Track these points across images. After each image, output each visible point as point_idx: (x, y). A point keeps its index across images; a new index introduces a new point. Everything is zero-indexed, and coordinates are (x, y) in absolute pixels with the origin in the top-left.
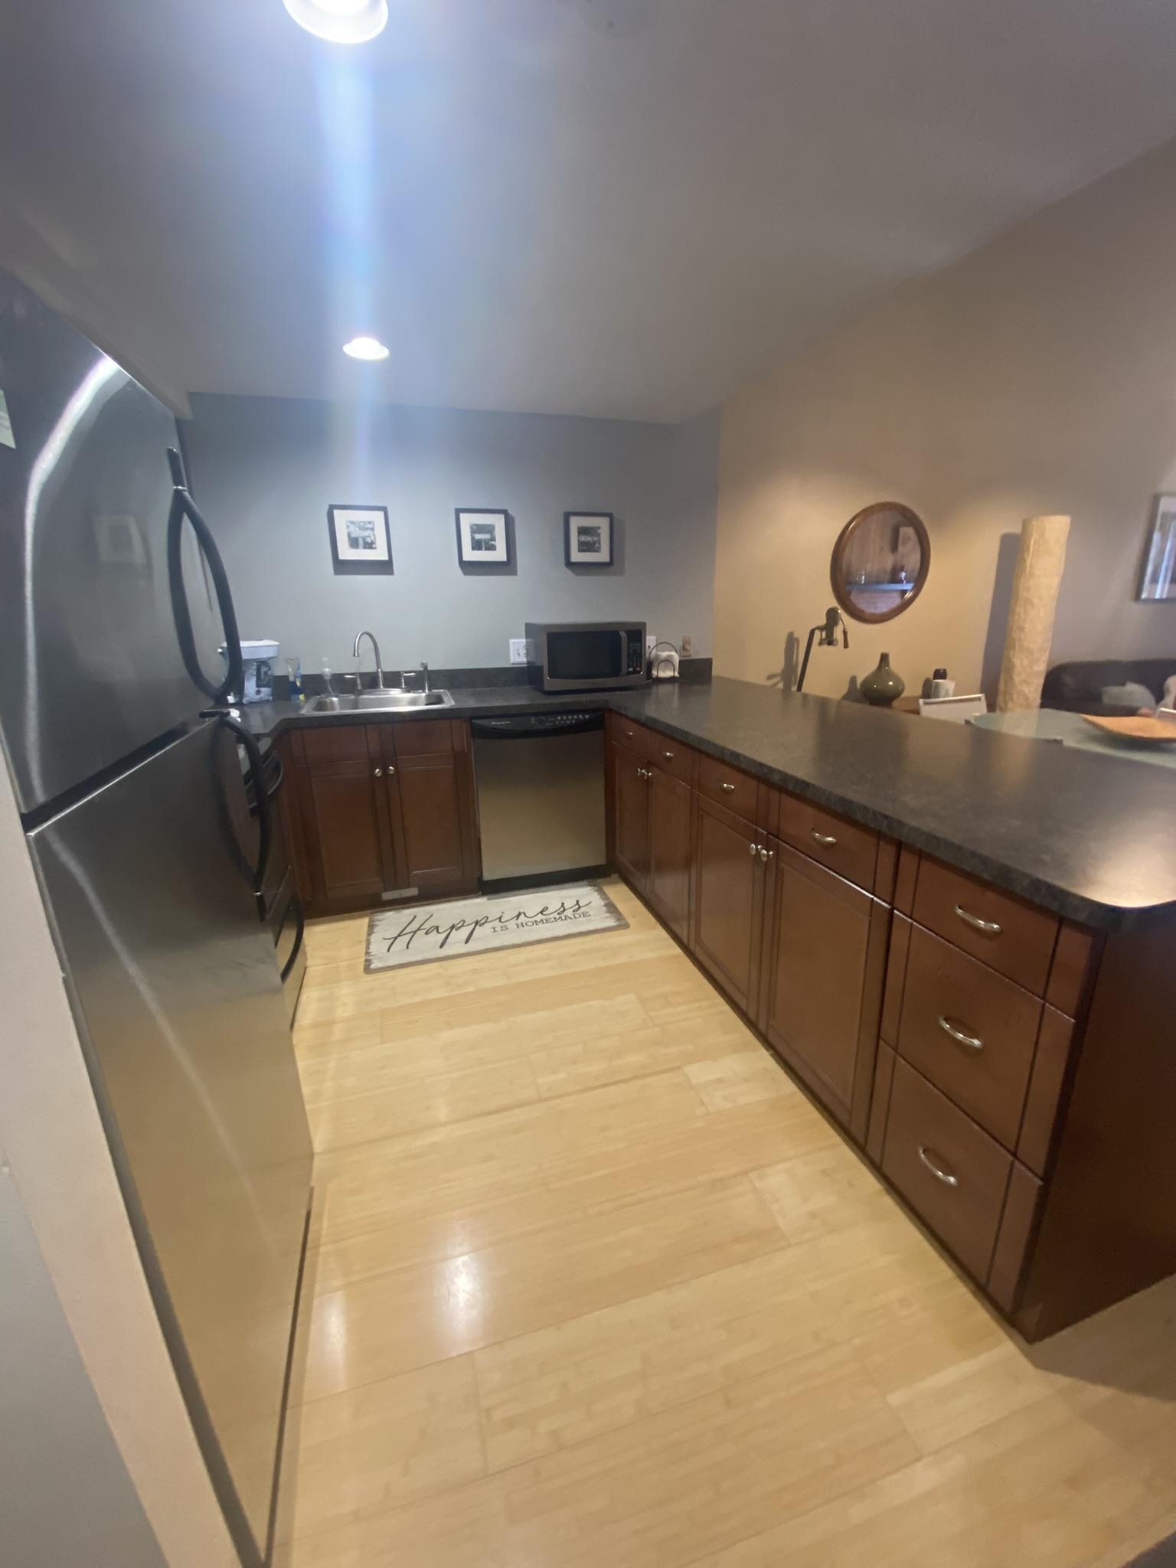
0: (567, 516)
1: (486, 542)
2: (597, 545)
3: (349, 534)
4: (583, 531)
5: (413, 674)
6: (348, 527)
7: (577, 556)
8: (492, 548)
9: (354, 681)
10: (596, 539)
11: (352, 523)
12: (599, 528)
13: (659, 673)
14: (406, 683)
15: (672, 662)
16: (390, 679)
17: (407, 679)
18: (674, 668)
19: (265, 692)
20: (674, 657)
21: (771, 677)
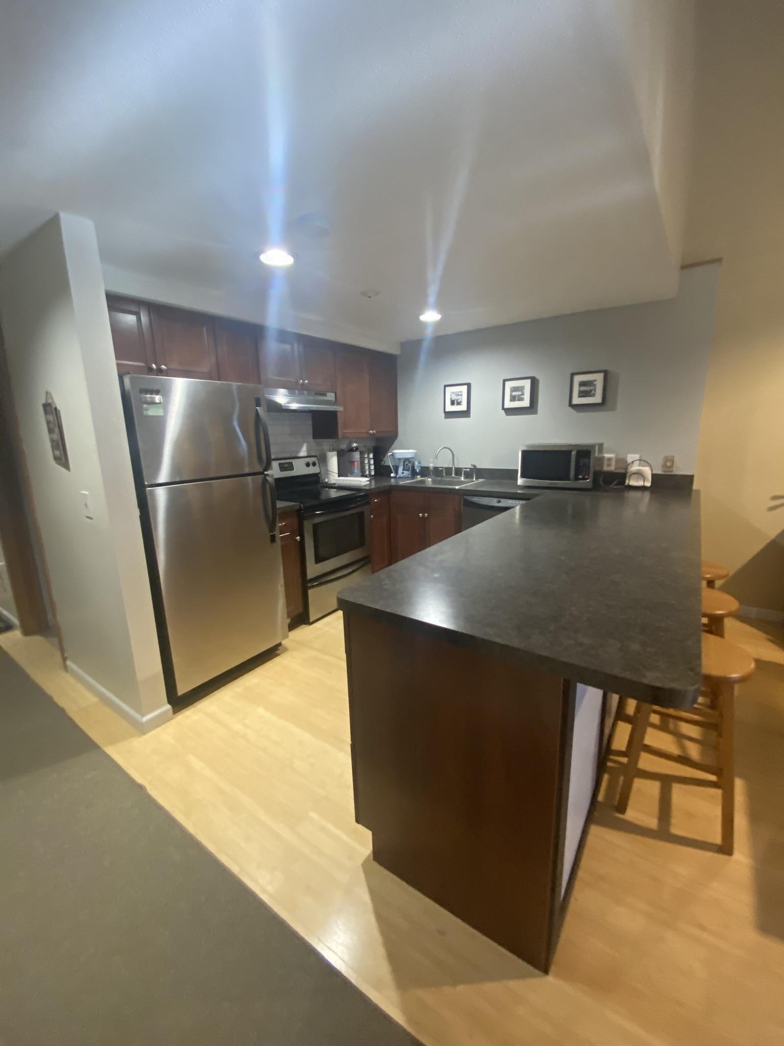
0: (573, 375)
1: (519, 396)
2: (593, 392)
3: (451, 399)
4: (583, 384)
5: (469, 470)
6: (451, 395)
7: (576, 400)
8: (520, 399)
9: (442, 471)
10: (592, 388)
11: (453, 393)
12: (595, 381)
13: (633, 482)
14: (464, 474)
15: (644, 474)
16: (458, 471)
17: (465, 471)
18: (644, 479)
19: (406, 472)
20: (647, 471)
21: (775, 498)
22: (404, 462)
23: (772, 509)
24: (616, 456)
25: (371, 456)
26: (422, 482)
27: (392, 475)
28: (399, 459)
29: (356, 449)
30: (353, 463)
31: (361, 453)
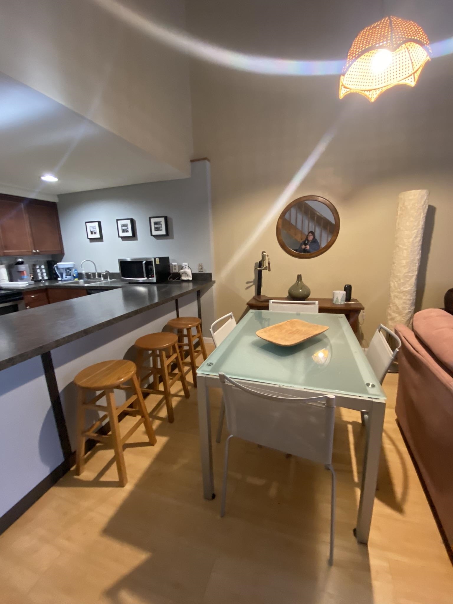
0: (150, 218)
1: (126, 230)
2: (161, 228)
3: (90, 230)
4: (156, 223)
5: (105, 274)
6: (90, 228)
7: (154, 233)
8: (127, 231)
9: (90, 275)
10: (160, 226)
11: (91, 227)
12: (161, 222)
13: (184, 278)
14: (103, 277)
15: (187, 274)
16: (100, 275)
17: (103, 275)
18: (188, 276)
19: (69, 277)
20: (189, 272)
21: (248, 283)
22: (66, 270)
23: (247, 288)
24: (178, 264)
25: (43, 267)
26: (77, 283)
27: (59, 279)
28: (63, 268)
29: (22, 263)
30: (22, 272)
31: (34, 265)
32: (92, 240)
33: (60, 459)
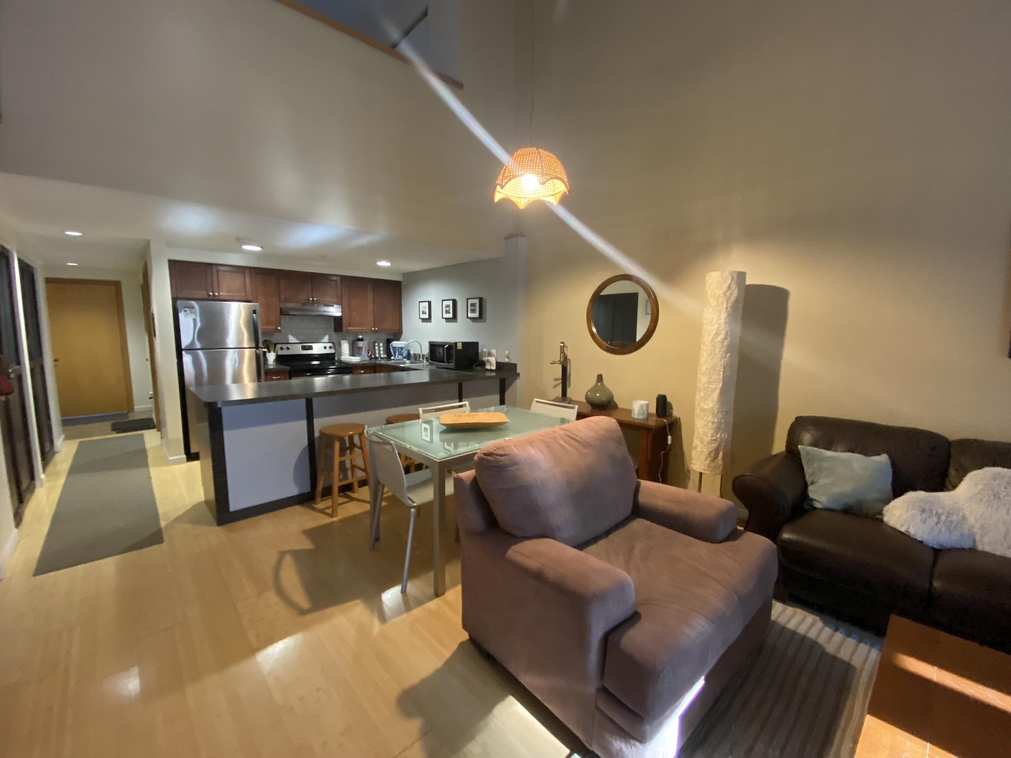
0: (467, 299)
1: (448, 310)
2: (475, 310)
3: (423, 310)
4: (472, 305)
6: (422, 308)
7: (470, 315)
8: (449, 313)
10: (475, 308)
11: (423, 306)
12: (476, 304)
13: (488, 367)
15: (491, 362)
16: (423, 357)
17: (426, 357)
18: (491, 364)
19: (400, 356)
20: (493, 360)
21: (556, 380)
22: (399, 350)
23: (555, 386)
24: (488, 350)
25: (381, 345)
27: (392, 358)
28: (397, 348)
29: (362, 340)
30: (361, 348)
31: (374, 343)
32: (424, 320)
33: (307, 489)
